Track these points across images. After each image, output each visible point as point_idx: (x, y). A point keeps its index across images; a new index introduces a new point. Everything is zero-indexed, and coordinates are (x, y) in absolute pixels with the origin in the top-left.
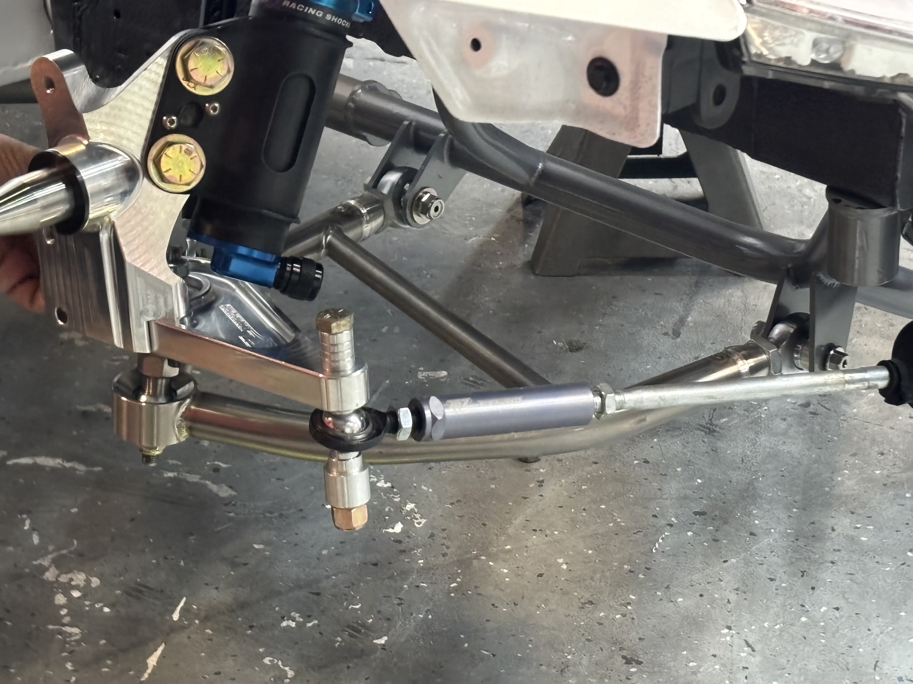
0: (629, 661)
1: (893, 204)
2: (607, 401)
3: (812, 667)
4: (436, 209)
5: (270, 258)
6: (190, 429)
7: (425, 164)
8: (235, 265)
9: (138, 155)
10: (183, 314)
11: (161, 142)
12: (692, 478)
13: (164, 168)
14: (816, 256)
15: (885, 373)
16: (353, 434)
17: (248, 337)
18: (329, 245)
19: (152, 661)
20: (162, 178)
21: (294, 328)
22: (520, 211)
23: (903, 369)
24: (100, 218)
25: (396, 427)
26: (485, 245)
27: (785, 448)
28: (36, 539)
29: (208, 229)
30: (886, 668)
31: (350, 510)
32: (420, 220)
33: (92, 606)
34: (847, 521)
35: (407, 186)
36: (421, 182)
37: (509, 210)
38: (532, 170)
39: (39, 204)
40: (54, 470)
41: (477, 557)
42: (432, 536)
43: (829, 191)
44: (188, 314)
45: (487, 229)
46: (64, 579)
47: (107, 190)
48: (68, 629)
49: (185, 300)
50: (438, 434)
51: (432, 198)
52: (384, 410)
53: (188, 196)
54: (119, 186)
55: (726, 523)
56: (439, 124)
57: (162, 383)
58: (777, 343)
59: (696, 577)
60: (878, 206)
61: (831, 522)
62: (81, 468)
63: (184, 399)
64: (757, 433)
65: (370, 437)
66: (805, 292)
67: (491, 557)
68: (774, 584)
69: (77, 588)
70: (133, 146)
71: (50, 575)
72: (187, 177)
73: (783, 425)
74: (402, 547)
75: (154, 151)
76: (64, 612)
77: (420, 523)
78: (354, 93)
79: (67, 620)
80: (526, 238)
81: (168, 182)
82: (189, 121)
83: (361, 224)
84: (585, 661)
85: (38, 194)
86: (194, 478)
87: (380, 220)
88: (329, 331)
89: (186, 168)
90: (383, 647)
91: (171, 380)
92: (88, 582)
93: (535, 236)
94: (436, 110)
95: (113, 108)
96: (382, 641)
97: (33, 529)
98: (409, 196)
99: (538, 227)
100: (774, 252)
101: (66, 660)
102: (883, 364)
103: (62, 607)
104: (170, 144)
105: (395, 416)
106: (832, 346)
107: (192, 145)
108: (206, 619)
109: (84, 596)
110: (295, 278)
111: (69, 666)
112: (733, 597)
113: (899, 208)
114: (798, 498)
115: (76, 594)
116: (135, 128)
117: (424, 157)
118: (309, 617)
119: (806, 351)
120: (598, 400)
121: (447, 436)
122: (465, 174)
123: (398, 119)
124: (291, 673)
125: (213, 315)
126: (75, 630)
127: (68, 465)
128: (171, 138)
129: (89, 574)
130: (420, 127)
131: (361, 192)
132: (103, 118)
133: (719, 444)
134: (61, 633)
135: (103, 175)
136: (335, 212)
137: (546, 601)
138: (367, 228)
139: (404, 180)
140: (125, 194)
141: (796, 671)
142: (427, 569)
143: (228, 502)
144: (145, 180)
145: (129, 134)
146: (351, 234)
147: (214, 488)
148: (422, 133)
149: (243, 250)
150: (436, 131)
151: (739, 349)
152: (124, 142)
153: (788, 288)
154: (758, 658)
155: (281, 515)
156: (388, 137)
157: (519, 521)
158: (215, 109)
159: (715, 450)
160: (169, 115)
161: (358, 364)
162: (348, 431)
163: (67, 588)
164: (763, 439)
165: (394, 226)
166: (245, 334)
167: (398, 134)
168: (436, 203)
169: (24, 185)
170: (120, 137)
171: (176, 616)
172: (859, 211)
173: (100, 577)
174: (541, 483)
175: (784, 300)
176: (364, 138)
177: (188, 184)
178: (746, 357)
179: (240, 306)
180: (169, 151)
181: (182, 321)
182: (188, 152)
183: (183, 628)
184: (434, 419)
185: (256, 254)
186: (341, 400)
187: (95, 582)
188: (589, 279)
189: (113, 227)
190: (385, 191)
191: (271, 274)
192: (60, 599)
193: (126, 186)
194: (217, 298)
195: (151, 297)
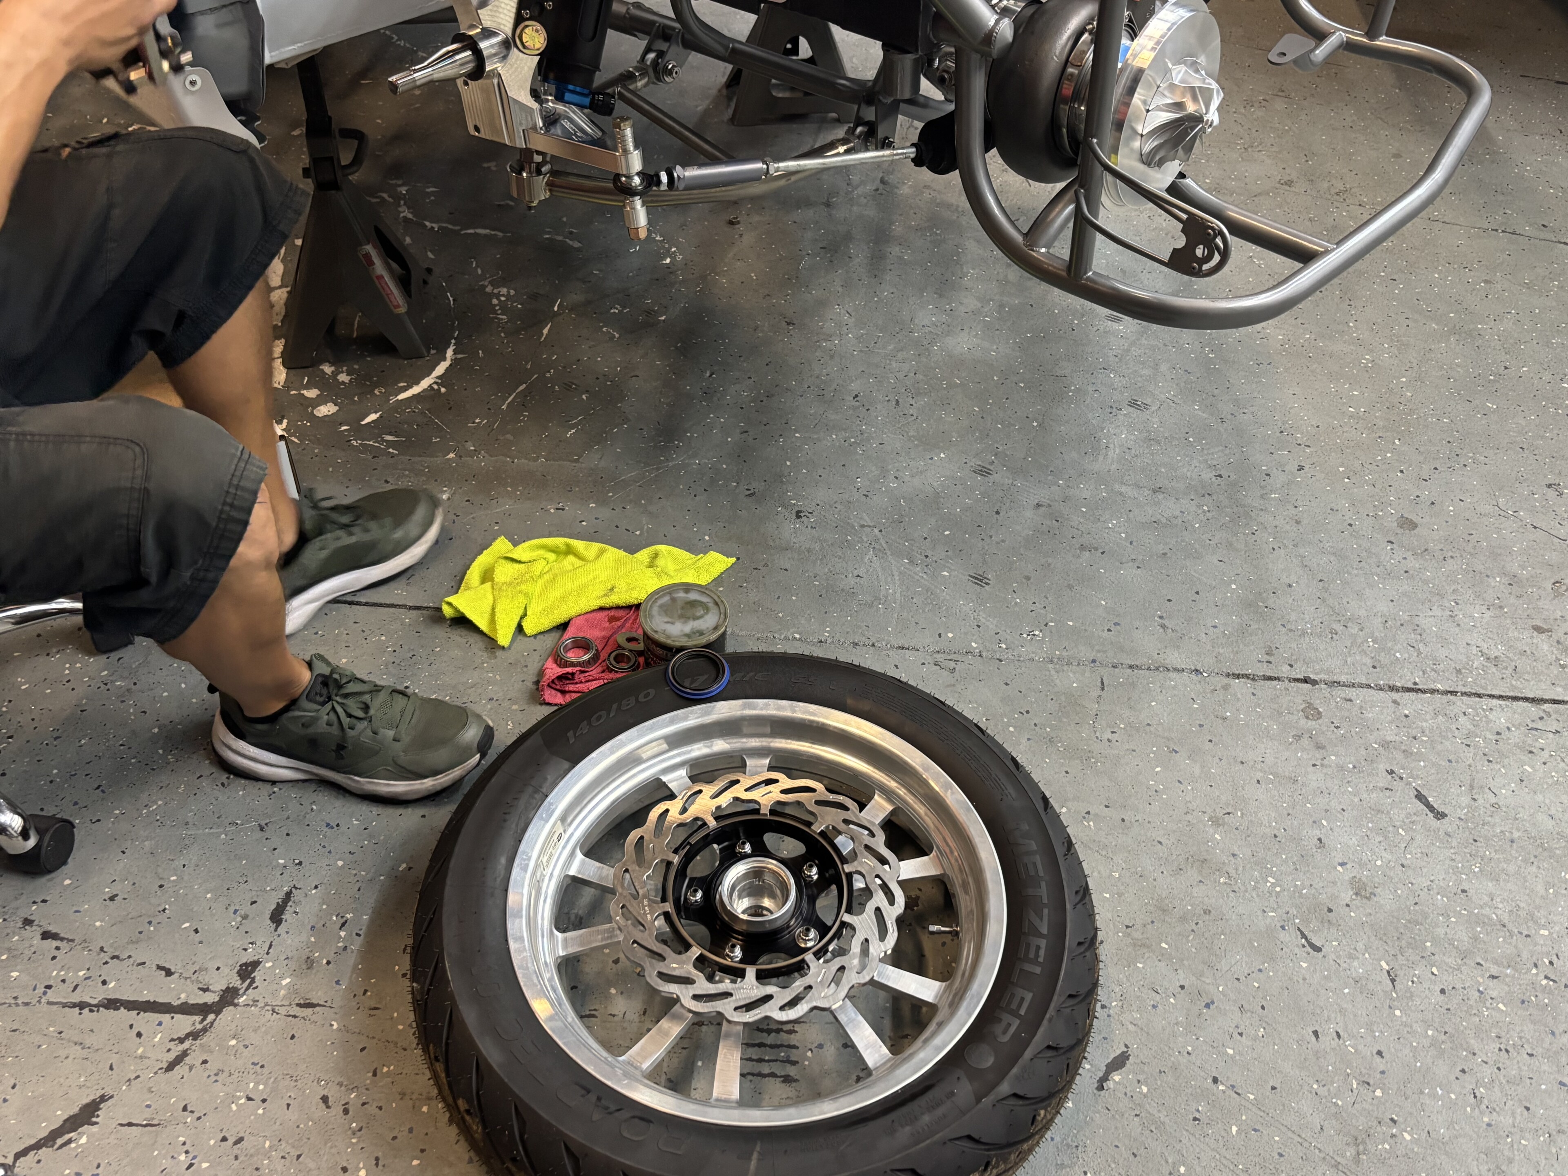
0: (788, 324)
1: (917, 51)
2: (771, 168)
3: (880, 322)
4: (676, 73)
5: (586, 91)
6: (550, 191)
7: (669, 47)
8: (568, 96)
9: (510, 34)
10: (541, 125)
11: (522, 25)
12: (820, 230)
13: (524, 40)
14: (877, 88)
15: (914, 150)
16: (636, 186)
17: (577, 136)
18: (619, 93)
19: (545, 331)
20: (524, 47)
21: (601, 130)
22: (724, 92)
23: (923, 148)
24: (493, 70)
25: (659, 182)
26: (707, 112)
27: (867, 213)
28: (479, 271)
29: (551, 76)
30: (916, 321)
31: (637, 229)
32: (668, 79)
33: (512, 304)
34: (897, 249)
35: (660, 60)
36: (667, 58)
37: (720, 91)
38: (727, 47)
39: (458, 63)
40: (485, 235)
41: (710, 274)
42: (686, 264)
43: (883, 45)
44: (544, 125)
45: (707, 102)
46: (496, 291)
47: (495, 55)
48: (500, 316)
49: (542, 118)
50: (681, 186)
51: (673, 66)
52: (652, 173)
53: (539, 57)
54: (501, 53)
55: (836, 252)
56: (677, 25)
57: (533, 166)
58: (859, 137)
59: (821, 281)
60: (909, 53)
61: (889, 250)
62: (500, 234)
63: (546, 174)
64: (852, 206)
65: (645, 188)
66: (873, 109)
67: (716, 274)
68: (861, 283)
69: (503, 295)
70: (506, 29)
71: (489, 289)
72: (538, 46)
73: (865, 201)
74: (670, 270)
75: (518, 31)
76: (497, 308)
77: (679, 257)
78: (628, 9)
79: (499, 312)
80: (728, 106)
81: (528, 49)
82: (536, 13)
83: (636, 82)
84: (766, 324)
85: (457, 57)
86: (560, 238)
87: (646, 80)
88: (620, 128)
89: (536, 40)
90: (664, 321)
91: (538, 164)
92: (508, 292)
93: (733, 105)
94: (673, 16)
95: (493, 6)
96: (663, 318)
97: (477, 266)
98: (661, 66)
99: (735, 100)
100: (856, 88)
101: (501, 332)
102: (913, 145)
103: (496, 305)
104: (527, 26)
105: (658, 176)
106: (887, 138)
107: (539, 27)
108: (571, 310)
109: (507, 300)
110: (600, 103)
111: (502, 335)
112: (840, 289)
113: (920, 53)
114: (873, 238)
115: (503, 299)
116: (507, 18)
117: (668, 44)
118: (624, 307)
119: (874, 141)
120: (765, 166)
121: (685, 189)
122: (690, 54)
123: (653, 23)
124: (617, 336)
125: (558, 125)
126: (504, 317)
127: (493, 233)
128: (527, 23)
129: (509, 288)
130: (665, 27)
131: (635, 64)
132: (489, 13)
133: (834, 212)
134: (497, 318)
135: (492, 46)
136: (622, 75)
137: (746, 296)
138: (640, 84)
139: (658, 57)
140: (505, 57)
141: (872, 325)
142: (683, 281)
143: (579, 250)
144: (515, 49)
145: (504, 22)
146: (631, 87)
147: (571, 243)
148: (666, 31)
149: (571, 87)
150: (674, 29)
151: (839, 140)
152: (502, 27)
153: (863, 106)
154: (853, 319)
155: (607, 256)
156: (647, 33)
157: (731, 255)
158: (550, 6)
159: (830, 215)
160: (525, 10)
161: (636, 147)
162: (633, 184)
163: (498, 296)
164: (855, 208)
165: (654, 83)
166: (575, 135)
167: (653, 32)
168: (676, 69)
169: (449, 52)
170: (500, 24)
171: (556, 309)
172: (900, 56)
173: (515, 290)
174: (741, 235)
175: (861, 114)
176: (635, 36)
177: (538, 49)
178: (843, 145)
179: (572, 121)
180: (527, 30)
181: (541, 129)
182: (537, 31)
183: (560, 314)
184: (678, 176)
185: (578, 89)
186: (628, 167)
187: (512, 292)
188: (762, 127)
189: (500, 75)
190: (648, 63)
191: (587, 101)
192: (495, 301)
193: (505, 52)
194: (560, 117)
195: (524, 116)
